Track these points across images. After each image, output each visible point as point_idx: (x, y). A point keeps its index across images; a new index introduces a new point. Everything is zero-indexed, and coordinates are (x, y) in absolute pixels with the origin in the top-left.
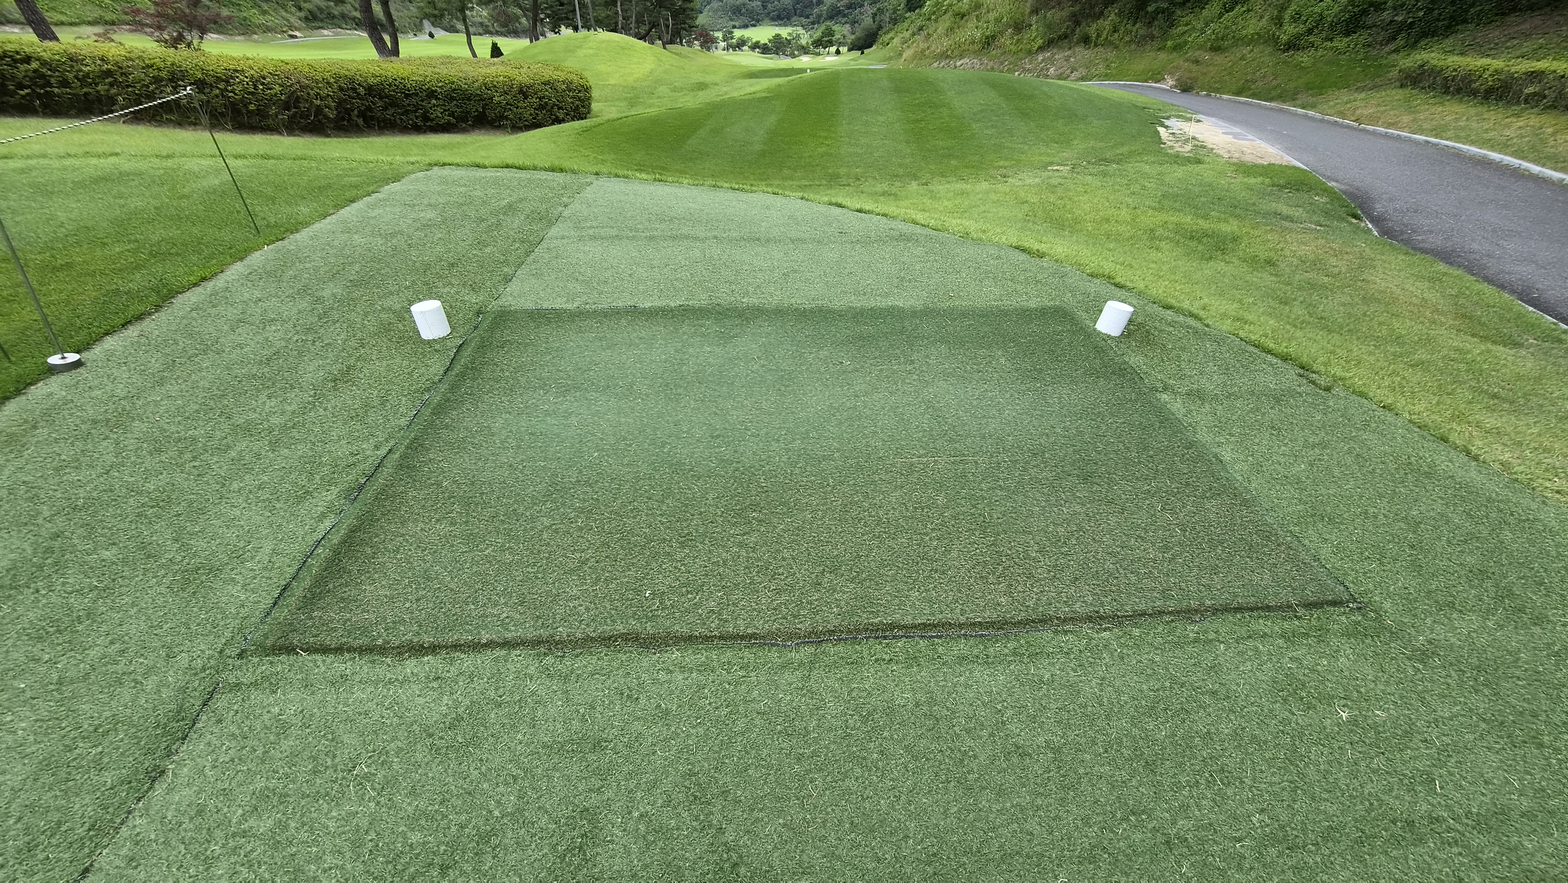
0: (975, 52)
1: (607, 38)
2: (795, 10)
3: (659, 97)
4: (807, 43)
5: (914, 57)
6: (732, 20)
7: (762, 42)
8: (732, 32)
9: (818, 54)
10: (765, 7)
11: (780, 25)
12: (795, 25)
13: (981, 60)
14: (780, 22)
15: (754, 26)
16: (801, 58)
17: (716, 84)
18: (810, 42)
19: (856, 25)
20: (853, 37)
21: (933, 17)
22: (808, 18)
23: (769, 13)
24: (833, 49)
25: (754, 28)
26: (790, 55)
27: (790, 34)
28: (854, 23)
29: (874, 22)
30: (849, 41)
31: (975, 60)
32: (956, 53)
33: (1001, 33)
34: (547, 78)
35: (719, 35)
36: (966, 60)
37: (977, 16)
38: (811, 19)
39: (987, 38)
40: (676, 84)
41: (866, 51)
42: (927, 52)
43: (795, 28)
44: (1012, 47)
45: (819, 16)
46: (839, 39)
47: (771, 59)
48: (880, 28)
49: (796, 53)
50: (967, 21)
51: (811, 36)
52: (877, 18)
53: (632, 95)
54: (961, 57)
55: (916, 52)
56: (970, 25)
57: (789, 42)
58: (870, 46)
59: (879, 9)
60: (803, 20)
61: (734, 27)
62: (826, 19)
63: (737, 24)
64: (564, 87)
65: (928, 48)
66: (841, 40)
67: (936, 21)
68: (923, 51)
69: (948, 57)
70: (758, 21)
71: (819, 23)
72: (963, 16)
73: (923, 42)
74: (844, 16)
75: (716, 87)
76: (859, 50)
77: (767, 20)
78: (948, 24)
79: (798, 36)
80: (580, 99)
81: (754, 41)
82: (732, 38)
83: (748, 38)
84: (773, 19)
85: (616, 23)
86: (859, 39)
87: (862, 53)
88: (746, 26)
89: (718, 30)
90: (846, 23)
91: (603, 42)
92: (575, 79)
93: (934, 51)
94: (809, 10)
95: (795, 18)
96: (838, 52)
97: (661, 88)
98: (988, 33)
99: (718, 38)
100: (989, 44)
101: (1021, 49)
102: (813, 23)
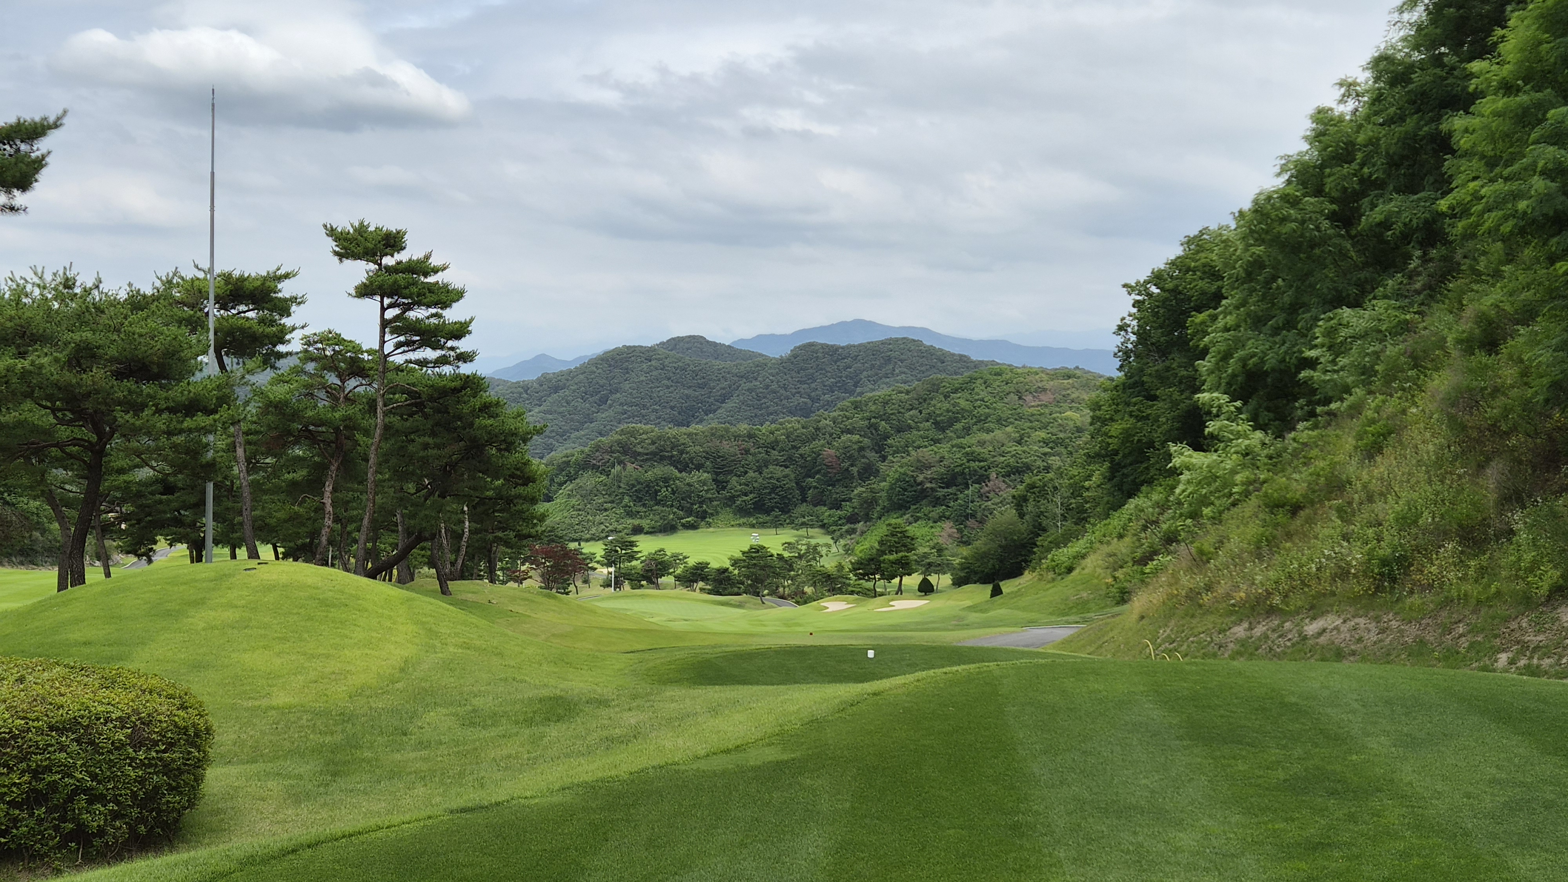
0: (1355, 600)
1: (284, 579)
2: (803, 490)
3: (422, 745)
4: (840, 567)
5: (1169, 609)
6: (630, 514)
7: (715, 565)
8: (632, 544)
9: (873, 594)
10: (721, 485)
11: (763, 525)
12: (804, 524)
13: (1378, 620)
14: (763, 518)
15: (693, 527)
16: (824, 603)
17: (602, 702)
18: (848, 566)
19: (971, 522)
20: (965, 551)
21: (1207, 511)
22: (839, 507)
23: (732, 499)
24: (913, 581)
25: (691, 533)
26: (791, 596)
27: (789, 546)
28: (963, 518)
29: (1021, 515)
30: (957, 561)
31: (1362, 621)
32: (1297, 600)
33: (1425, 551)
34: (72, 709)
35: (597, 549)
36: (1330, 621)
37: (1340, 510)
38: (848, 509)
39: (1384, 562)
40: (477, 702)
41: (1007, 586)
42: (1206, 598)
43: (802, 532)
44: (1466, 587)
45: (869, 504)
46: (925, 556)
47: (740, 606)
48: (1039, 529)
49: (808, 590)
50: (1310, 521)
51: (848, 550)
52: (1030, 507)
53: (339, 738)
54: (1315, 610)
55: (1171, 596)
56: (1323, 530)
57: (788, 564)
58: (1015, 572)
59: (1031, 487)
60: (825, 512)
61: (638, 530)
62: (886, 511)
63: (645, 523)
64: (120, 736)
65: (1209, 588)
66: (933, 559)
67: (1217, 519)
68: (1193, 596)
69: (1272, 611)
70: (703, 516)
71: (867, 518)
72: (1295, 509)
73: (1189, 570)
74: (937, 502)
75: (604, 712)
76: (984, 580)
77: (726, 514)
78: (1254, 529)
79: (814, 551)
80: (167, 769)
81: (691, 562)
82: (632, 557)
83: (675, 556)
84: (743, 512)
85: (315, 534)
86: (982, 557)
87: (997, 592)
88: (668, 529)
89: (594, 539)
90: (942, 518)
91: (269, 588)
92: (162, 707)
93: (1228, 596)
94: (839, 489)
95: (803, 508)
96: (926, 588)
97: (431, 716)
98: (1385, 551)
99: (591, 557)
100: (1393, 580)
101: (1498, 593)
102: (852, 519)
